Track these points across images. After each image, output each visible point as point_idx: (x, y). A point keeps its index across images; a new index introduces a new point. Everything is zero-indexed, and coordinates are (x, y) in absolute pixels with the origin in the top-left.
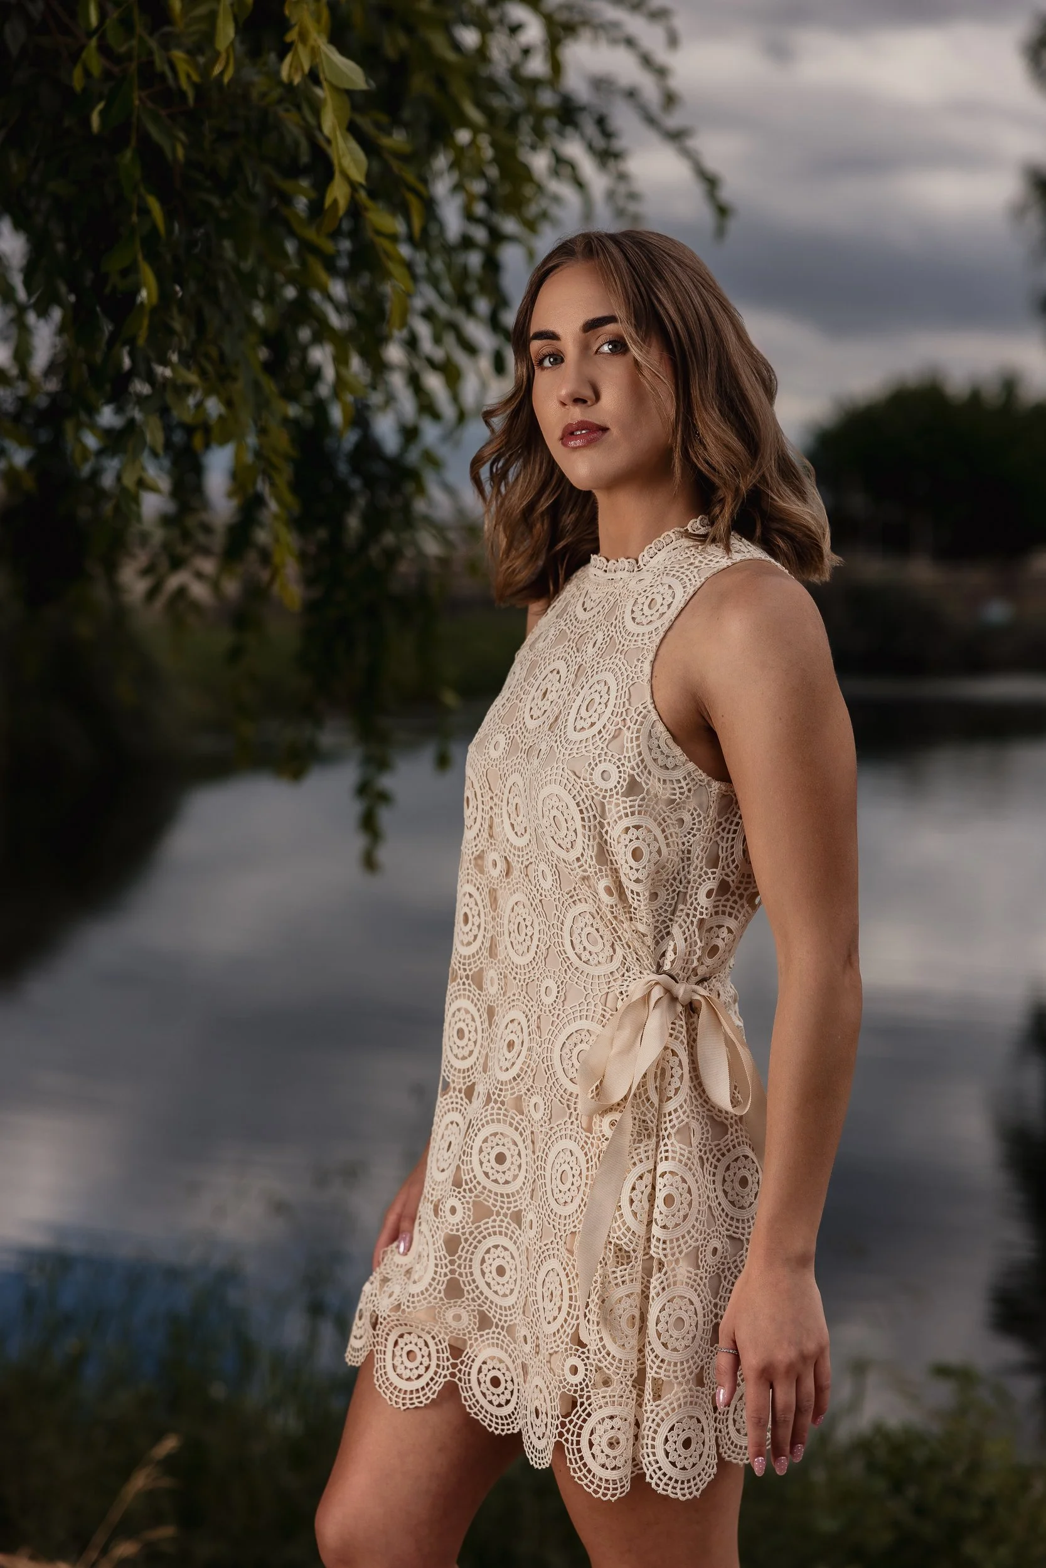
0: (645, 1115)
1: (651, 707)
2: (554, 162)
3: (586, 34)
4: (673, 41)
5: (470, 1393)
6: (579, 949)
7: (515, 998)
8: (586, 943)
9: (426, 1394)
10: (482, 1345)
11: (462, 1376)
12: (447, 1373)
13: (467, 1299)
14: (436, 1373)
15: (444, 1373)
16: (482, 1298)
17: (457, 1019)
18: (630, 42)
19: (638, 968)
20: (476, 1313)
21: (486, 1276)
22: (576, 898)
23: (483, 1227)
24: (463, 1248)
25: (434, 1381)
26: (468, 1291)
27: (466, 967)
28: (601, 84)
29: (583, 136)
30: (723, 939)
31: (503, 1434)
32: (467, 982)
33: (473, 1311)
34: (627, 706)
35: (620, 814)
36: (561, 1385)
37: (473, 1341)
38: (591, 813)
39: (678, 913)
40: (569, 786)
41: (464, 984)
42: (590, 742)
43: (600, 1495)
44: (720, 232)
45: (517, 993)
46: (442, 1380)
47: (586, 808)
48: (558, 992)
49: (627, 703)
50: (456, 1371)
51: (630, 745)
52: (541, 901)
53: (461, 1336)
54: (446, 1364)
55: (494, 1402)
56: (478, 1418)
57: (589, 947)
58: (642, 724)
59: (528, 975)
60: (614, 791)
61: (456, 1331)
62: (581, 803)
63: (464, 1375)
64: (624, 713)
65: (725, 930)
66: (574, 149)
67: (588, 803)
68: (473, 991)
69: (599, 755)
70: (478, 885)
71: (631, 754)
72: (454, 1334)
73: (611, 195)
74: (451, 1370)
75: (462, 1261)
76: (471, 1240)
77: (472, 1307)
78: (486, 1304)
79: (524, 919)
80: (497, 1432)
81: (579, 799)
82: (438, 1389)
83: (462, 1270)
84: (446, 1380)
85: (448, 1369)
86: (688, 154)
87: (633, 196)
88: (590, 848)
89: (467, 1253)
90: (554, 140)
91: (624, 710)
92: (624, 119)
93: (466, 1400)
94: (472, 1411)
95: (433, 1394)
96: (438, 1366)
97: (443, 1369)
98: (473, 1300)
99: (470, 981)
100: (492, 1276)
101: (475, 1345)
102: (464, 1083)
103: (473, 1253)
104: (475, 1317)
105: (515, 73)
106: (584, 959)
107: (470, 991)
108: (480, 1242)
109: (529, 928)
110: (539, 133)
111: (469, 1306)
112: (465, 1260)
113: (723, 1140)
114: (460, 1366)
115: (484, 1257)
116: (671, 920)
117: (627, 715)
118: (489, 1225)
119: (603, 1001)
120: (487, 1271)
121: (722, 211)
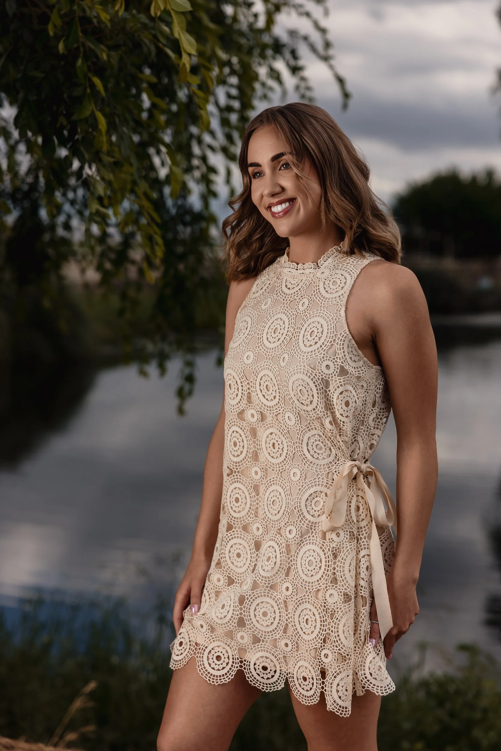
0: (352, 529)
1: (348, 333)
2: (269, 70)
3: (284, 9)
4: (326, 13)
5: (251, 674)
6: (312, 452)
7: (274, 480)
8: (315, 449)
9: (228, 676)
10: (255, 651)
11: (246, 667)
12: (238, 665)
13: (247, 628)
14: (232, 666)
15: (236, 666)
16: (255, 628)
17: (235, 493)
18: (308, 14)
19: (343, 459)
20: (251, 636)
21: (257, 617)
22: (310, 428)
23: (255, 593)
24: (246, 602)
25: (232, 670)
26: (248, 624)
27: (238, 467)
28: (293, 33)
29: (284, 59)
30: (376, 440)
31: (271, 691)
32: (238, 475)
33: (250, 634)
34: (335, 333)
35: (338, 385)
36: (320, 664)
37: (250, 650)
38: (321, 386)
39: (360, 430)
40: (309, 374)
41: (237, 475)
42: (317, 351)
43: (343, 715)
44: (345, 106)
45: (275, 477)
46: (235, 669)
47: (318, 384)
48: (301, 475)
49: (335, 331)
50: (242, 664)
51: (339, 352)
52: (288, 431)
53: (244, 647)
54: (237, 661)
55: (264, 677)
56: (256, 686)
57: (318, 451)
58: (344, 341)
59: (281, 468)
60: (333, 375)
61: (241, 645)
62: (316, 382)
63: (247, 666)
64: (334, 336)
65: (376, 436)
66: (280, 66)
67: (319, 382)
68: (242, 479)
69: (323, 357)
70: (241, 426)
71: (340, 356)
72: (240, 646)
73: (297, 88)
74: (240, 664)
75: (245, 609)
76: (250, 599)
77: (249, 632)
78: (256, 631)
79: (277, 441)
80: (267, 691)
81: (314, 380)
82: (234, 674)
83: (245, 614)
84: (238, 669)
85: (238, 664)
86: (331, 67)
87: (308, 88)
88: (322, 403)
89: (248, 605)
90: (271, 61)
91: (334, 335)
92: (303, 50)
93: (248, 678)
94: (252, 683)
95: (232, 676)
96: (233, 662)
97: (236, 664)
98: (250, 629)
99: (240, 474)
100: (260, 617)
101: (251, 651)
102: (241, 524)
103: (250, 606)
104: (251, 637)
105: (251, 26)
106: (315, 457)
107: (240, 479)
108: (254, 600)
109: (281, 445)
110: (263, 56)
111: (248, 631)
112: (247, 609)
113: (383, 535)
114: (244, 662)
115: (255, 608)
116: (356, 434)
117: (336, 337)
118: (258, 592)
119: (326, 476)
120: (257, 614)
121: (346, 95)
